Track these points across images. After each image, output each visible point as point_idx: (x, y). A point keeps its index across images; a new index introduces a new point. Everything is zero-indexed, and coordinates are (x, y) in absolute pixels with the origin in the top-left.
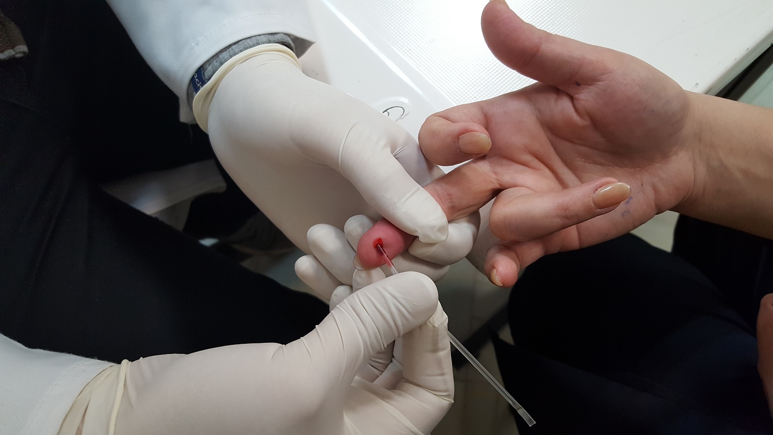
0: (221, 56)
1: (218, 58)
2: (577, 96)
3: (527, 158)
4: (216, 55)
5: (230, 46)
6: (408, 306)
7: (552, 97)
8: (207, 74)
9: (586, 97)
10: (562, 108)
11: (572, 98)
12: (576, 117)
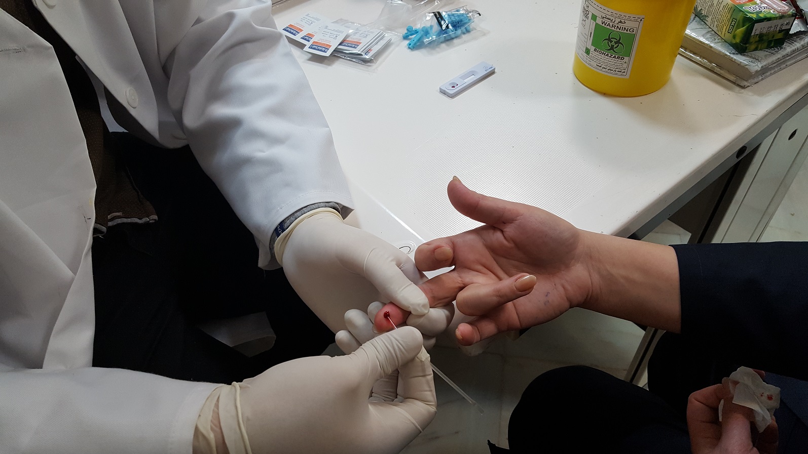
0: (296, 215)
1: (294, 216)
2: (505, 230)
3: (480, 267)
4: (293, 214)
5: (302, 208)
6: (404, 345)
7: (491, 232)
8: (286, 226)
9: (510, 230)
10: (497, 237)
11: (502, 232)
12: (505, 242)
